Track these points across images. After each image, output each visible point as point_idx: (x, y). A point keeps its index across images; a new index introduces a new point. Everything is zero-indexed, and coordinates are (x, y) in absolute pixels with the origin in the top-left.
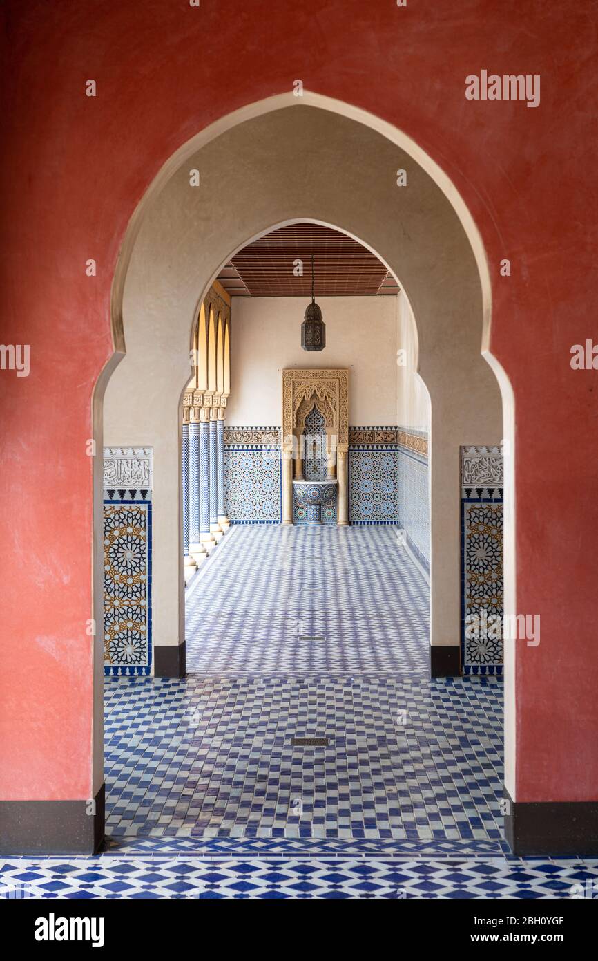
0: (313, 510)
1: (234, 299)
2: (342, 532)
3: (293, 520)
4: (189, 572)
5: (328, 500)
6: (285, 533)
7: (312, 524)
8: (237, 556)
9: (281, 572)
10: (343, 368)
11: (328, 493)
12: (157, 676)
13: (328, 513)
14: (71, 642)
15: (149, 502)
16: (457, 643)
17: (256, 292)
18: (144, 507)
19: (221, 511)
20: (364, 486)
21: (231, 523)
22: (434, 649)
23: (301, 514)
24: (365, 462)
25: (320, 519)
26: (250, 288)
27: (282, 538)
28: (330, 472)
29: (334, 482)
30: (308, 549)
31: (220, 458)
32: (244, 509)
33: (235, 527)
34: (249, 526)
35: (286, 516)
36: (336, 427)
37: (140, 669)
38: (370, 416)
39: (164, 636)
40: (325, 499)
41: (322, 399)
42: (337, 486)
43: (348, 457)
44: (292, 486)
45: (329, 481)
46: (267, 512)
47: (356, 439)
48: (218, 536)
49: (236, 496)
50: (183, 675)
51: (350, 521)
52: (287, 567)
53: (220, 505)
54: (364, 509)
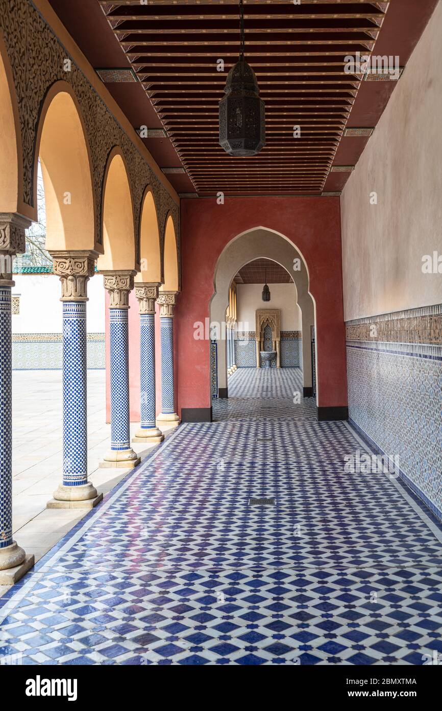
0: (268, 363)
1: (237, 285)
2: (278, 370)
3: (261, 366)
4: (228, 375)
5: (273, 359)
6: (258, 370)
7: (267, 367)
8: (241, 375)
9: (256, 379)
10: (278, 310)
11: (273, 356)
12: (219, 397)
13: (273, 363)
14: (204, 367)
15: (216, 344)
16: (311, 386)
17: (245, 282)
18: (215, 345)
19: (234, 363)
20: (286, 353)
21: (238, 368)
22: (304, 389)
23: (263, 364)
24: (287, 345)
25: (270, 366)
26: (244, 281)
27: (257, 372)
28: (274, 348)
29: (275, 352)
30: (266, 374)
31: (233, 343)
32: (242, 363)
33: (239, 369)
34: (244, 369)
35: (258, 365)
36: (275, 332)
37: (214, 396)
38: (288, 327)
39: (221, 385)
40: (272, 358)
41: (270, 321)
42: (276, 353)
43: (280, 342)
44: (260, 354)
45: (273, 351)
46: (251, 363)
47: (283, 336)
48: (234, 371)
49: (239, 357)
50: (227, 397)
51: (281, 366)
52: (259, 377)
53: (234, 360)
54: (287, 362)
